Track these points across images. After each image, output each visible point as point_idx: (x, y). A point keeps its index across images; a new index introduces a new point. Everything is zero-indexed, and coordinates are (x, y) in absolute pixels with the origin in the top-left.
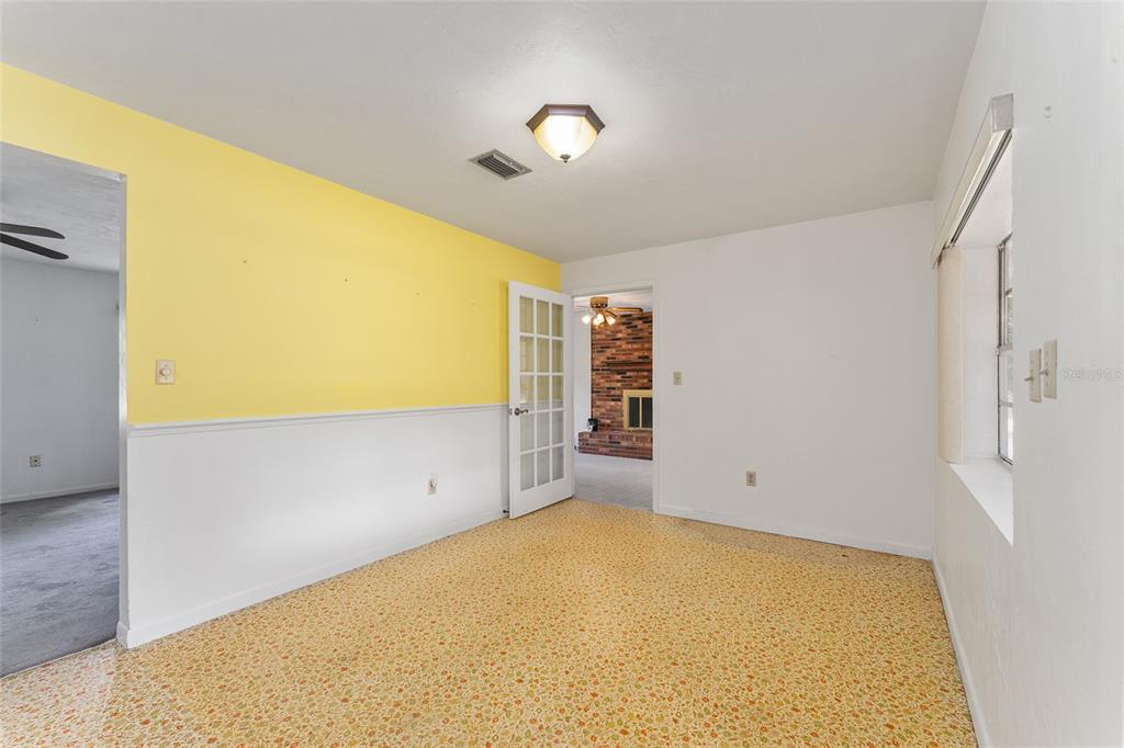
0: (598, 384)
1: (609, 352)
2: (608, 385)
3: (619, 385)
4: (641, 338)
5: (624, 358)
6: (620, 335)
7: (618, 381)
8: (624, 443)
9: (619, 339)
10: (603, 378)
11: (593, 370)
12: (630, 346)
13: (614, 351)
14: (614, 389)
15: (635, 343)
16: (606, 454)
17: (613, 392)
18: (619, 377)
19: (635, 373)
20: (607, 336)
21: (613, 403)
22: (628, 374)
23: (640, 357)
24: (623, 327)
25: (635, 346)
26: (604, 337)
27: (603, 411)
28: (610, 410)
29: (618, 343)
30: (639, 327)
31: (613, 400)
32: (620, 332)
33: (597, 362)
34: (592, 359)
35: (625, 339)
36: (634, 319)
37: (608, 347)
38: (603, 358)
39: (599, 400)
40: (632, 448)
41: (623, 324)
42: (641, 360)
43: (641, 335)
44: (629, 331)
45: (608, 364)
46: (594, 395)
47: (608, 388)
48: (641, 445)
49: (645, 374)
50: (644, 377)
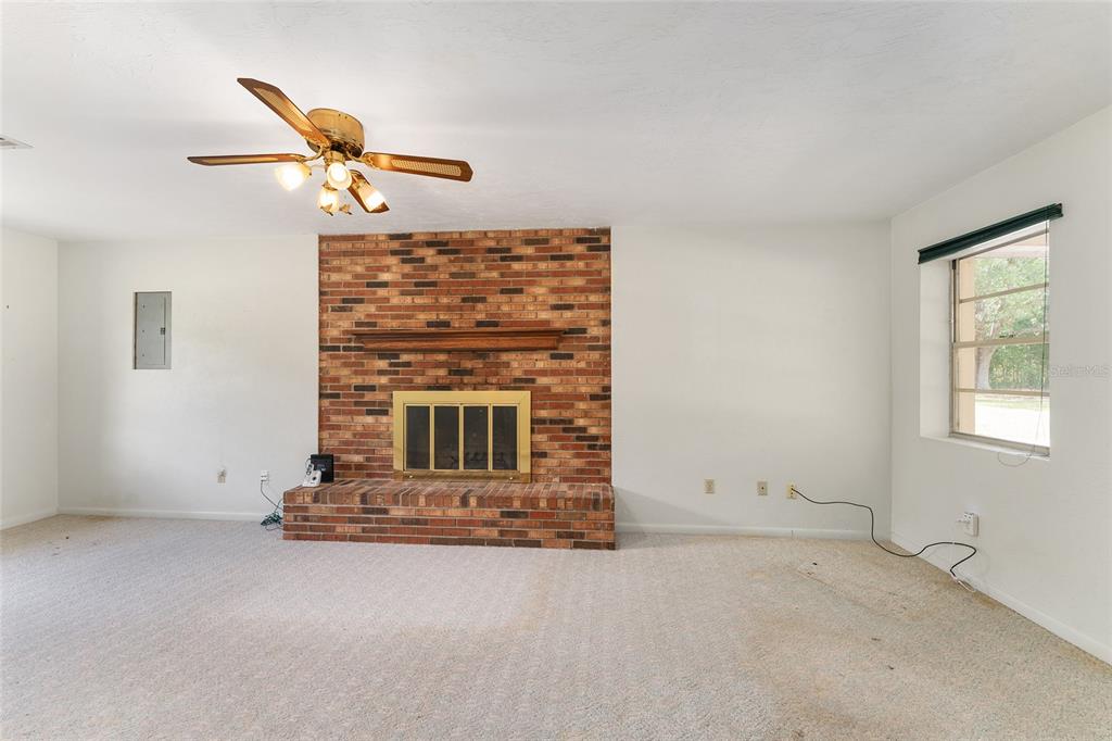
0: (336, 379)
1: (361, 312)
2: (358, 380)
3: (384, 380)
4: (433, 284)
5: (392, 324)
6: (385, 277)
7: (381, 372)
8: (397, 512)
9: (384, 285)
10: (345, 365)
11: (322, 349)
12: (408, 300)
13: (372, 309)
14: (372, 388)
15: (420, 293)
16: (354, 539)
17: (369, 397)
18: (383, 364)
19: (420, 357)
20: (357, 276)
21: (370, 419)
22: (405, 358)
23: (430, 324)
24: (392, 261)
25: (419, 300)
26: (348, 278)
27: (348, 436)
28: (362, 435)
29: (381, 292)
30: (429, 261)
31: (369, 413)
32: (388, 269)
33: (334, 333)
34: (322, 325)
35: (396, 284)
36: (416, 244)
37: (361, 301)
38: (346, 324)
39: (338, 413)
40: (418, 522)
41: (394, 253)
42: (433, 330)
43: (432, 277)
44: (408, 268)
45: (359, 336)
46: (326, 402)
47: (357, 388)
48: (438, 513)
49: (442, 357)
50: (439, 365)
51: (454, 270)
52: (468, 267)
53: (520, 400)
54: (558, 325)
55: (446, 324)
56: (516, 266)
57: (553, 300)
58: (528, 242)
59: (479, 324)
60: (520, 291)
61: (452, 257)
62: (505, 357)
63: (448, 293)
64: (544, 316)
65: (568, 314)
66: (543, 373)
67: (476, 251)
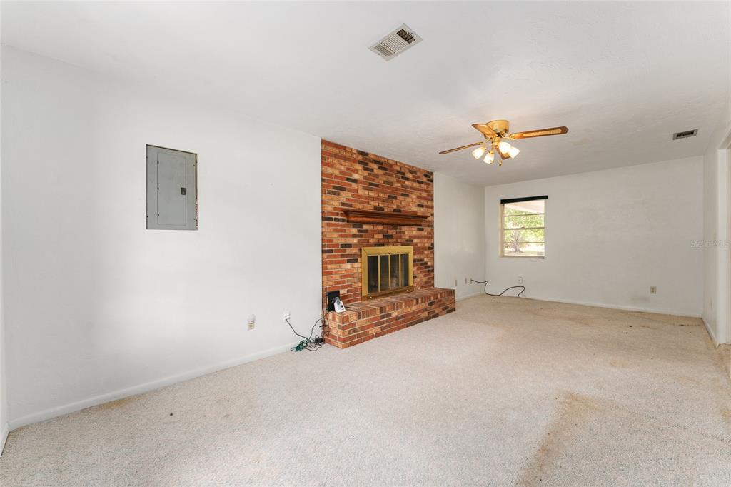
0: (330, 240)
1: (345, 196)
2: (342, 241)
3: (355, 241)
5: (359, 206)
6: (355, 176)
7: (354, 236)
8: (395, 314)
9: (355, 181)
10: (336, 230)
11: (323, 219)
12: (366, 192)
13: (349, 195)
14: (350, 246)
15: (371, 190)
16: (378, 335)
17: (348, 251)
18: (354, 231)
19: (372, 227)
20: (341, 172)
21: (348, 266)
22: (365, 227)
23: (375, 208)
24: (359, 167)
25: (371, 194)
26: (337, 172)
27: (337, 278)
28: (345, 276)
29: (354, 185)
30: (375, 171)
31: (349, 261)
32: (356, 171)
33: (329, 208)
34: (323, 202)
35: (361, 182)
36: (369, 160)
37: (344, 189)
38: (336, 203)
39: (332, 263)
40: (402, 317)
41: (360, 162)
42: (376, 211)
43: (377, 181)
44: (366, 173)
45: (346, 213)
46: (326, 255)
47: (342, 246)
48: (409, 310)
49: (380, 228)
50: (379, 232)
51: (385, 179)
52: (390, 179)
53: (409, 250)
54: (419, 214)
55: (382, 209)
56: (407, 183)
57: (418, 202)
58: (411, 172)
59: (394, 210)
60: (408, 196)
61: (385, 172)
62: (404, 228)
63: (383, 192)
64: (415, 209)
65: (422, 209)
66: (415, 237)
67: (392, 171)
